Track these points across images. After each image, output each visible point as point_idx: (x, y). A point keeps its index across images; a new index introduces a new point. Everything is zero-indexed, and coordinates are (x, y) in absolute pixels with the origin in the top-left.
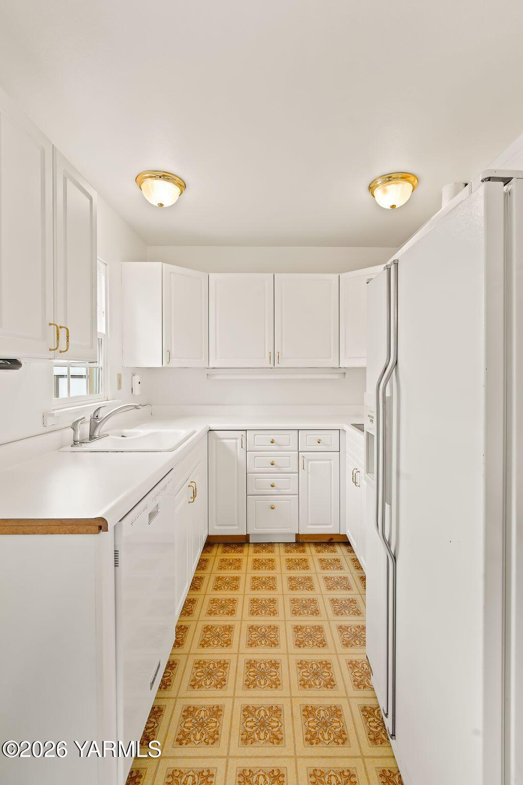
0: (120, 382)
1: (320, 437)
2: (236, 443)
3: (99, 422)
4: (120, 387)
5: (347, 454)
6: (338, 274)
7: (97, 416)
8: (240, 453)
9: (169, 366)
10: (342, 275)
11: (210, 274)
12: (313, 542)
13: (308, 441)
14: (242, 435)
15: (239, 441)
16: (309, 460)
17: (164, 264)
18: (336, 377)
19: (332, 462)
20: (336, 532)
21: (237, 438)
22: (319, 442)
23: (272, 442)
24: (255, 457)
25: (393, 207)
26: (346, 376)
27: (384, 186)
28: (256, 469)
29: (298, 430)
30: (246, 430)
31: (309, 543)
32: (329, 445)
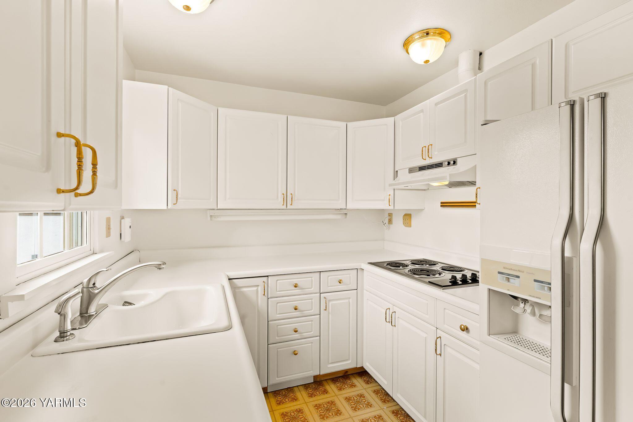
0: (109, 228)
1: (340, 277)
2: (257, 291)
3: (96, 291)
4: (108, 234)
5: (365, 291)
6: (346, 123)
7: (94, 284)
8: (261, 301)
9: (175, 207)
10: (349, 124)
11: (219, 108)
12: (330, 379)
13: (329, 281)
14: (264, 282)
15: (260, 289)
16: (330, 301)
17: (170, 88)
18: (339, 217)
19: (351, 300)
20: (353, 366)
21: (258, 286)
22: (340, 283)
23: (296, 287)
24: (277, 303)
25: (427, 62)
26: (348, 216)
27: (423, 40)
28: (278, 315)
29: (320, 272)
30: (268, 276)
31: (326, 380)
32: (349, 284)
